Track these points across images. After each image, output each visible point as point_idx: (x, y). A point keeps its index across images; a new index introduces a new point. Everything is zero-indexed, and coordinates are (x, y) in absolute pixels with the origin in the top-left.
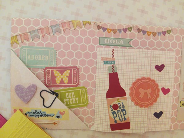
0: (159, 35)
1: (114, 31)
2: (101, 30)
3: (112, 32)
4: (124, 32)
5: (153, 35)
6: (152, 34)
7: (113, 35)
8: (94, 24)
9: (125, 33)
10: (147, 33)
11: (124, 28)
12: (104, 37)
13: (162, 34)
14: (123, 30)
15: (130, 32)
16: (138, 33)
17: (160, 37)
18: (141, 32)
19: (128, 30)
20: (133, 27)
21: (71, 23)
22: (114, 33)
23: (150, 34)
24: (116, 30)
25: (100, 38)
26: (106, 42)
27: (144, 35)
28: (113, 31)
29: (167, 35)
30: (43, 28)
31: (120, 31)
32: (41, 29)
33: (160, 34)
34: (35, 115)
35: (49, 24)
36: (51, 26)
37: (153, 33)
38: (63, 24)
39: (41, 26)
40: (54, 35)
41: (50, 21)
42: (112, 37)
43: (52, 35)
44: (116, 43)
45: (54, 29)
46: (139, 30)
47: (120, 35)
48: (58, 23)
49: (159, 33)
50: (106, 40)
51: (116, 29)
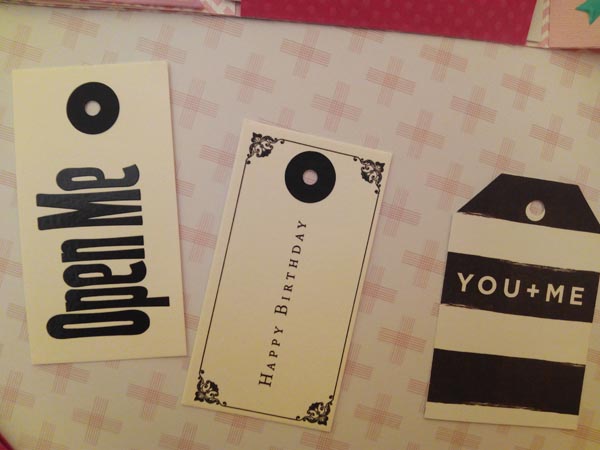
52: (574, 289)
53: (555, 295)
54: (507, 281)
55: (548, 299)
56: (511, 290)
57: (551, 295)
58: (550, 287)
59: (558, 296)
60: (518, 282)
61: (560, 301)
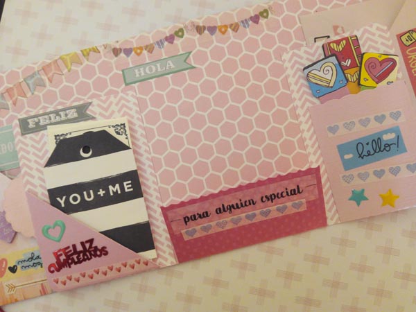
0: (245, 26)
1: (148, 49)
2: (122, 55)
3: (145, 52)
4: (169, 42)
5: (233, 30)
6: (229, 30)
7: (149, 57)
8: (105, 48)
9: (172, 43)
10: (218, 30)
11: (168, 35)
12: (131, 66)
13: (250, 22)
14: (167, 39)
15: (181, 40)
16: (198, 35)
17: (248, 29)
18: (206, 32)
19: (176, 37)
20: (186, 27)
21: (60, 62)
22: (149, 51)
23: (226, 31)
24: (151, 45)
25: (123, 71)
26: (137, 75)
27: (214, 36)
28: (146, 49)
29: (262, 21)
30: (11, 88)
31: (160, 43)
32: (8, 91)
33: (247, 23)
34: (34, 263)
35: (21, 76)
36: (25, 80)
37: (232, 25)
38: (45, 69)
39: (7, 85)
40: (33, 94)
41: (20, 71)
42: (148, 61)
43: (29, 94)
44: (159, 70)
45: (30, 82)
46: (200, 30)
47: (163, 53)
48: (36, 69)
49: (245, 22)
50: (136, 71)
51: (152, 42)
52: (125, 183)
53: (115, 191)
54: (85, 193)
55: (112, 194)
56: (89, 196)
57: (113, 191)
58: (111, 187)
59: (117, 190)
60: (91, 191)
61: (119, 192)
